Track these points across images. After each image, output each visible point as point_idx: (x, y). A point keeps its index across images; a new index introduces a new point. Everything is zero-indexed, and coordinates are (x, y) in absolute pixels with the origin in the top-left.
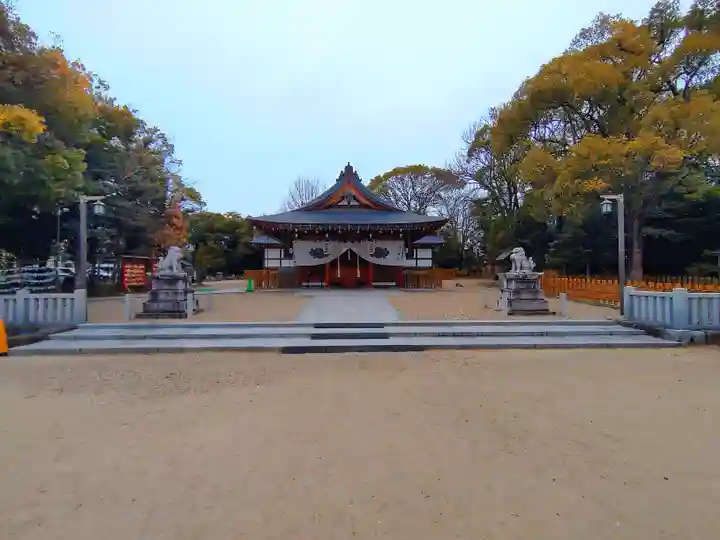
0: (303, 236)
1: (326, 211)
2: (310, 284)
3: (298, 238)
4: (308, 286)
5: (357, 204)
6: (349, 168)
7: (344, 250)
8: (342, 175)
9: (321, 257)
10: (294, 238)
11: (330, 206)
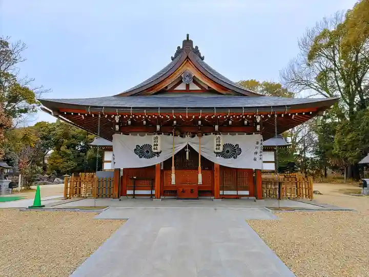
0: (126, 129)
1: (158, 96)
2: (137, 192)
3: (120, 132)
4: (134, 196)
5: (198, 88)
6: (188, 43)
7: (181, 147)
8: (179, 51)
9: (149, 157)
10: (115, 132)
11: (163, 91)
